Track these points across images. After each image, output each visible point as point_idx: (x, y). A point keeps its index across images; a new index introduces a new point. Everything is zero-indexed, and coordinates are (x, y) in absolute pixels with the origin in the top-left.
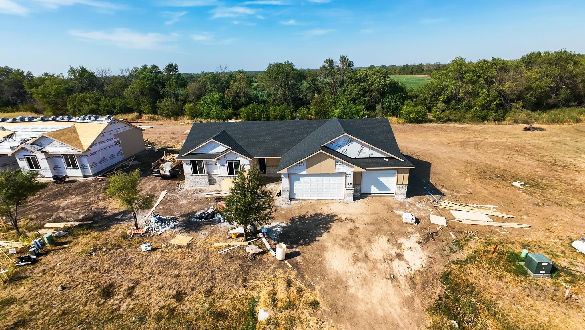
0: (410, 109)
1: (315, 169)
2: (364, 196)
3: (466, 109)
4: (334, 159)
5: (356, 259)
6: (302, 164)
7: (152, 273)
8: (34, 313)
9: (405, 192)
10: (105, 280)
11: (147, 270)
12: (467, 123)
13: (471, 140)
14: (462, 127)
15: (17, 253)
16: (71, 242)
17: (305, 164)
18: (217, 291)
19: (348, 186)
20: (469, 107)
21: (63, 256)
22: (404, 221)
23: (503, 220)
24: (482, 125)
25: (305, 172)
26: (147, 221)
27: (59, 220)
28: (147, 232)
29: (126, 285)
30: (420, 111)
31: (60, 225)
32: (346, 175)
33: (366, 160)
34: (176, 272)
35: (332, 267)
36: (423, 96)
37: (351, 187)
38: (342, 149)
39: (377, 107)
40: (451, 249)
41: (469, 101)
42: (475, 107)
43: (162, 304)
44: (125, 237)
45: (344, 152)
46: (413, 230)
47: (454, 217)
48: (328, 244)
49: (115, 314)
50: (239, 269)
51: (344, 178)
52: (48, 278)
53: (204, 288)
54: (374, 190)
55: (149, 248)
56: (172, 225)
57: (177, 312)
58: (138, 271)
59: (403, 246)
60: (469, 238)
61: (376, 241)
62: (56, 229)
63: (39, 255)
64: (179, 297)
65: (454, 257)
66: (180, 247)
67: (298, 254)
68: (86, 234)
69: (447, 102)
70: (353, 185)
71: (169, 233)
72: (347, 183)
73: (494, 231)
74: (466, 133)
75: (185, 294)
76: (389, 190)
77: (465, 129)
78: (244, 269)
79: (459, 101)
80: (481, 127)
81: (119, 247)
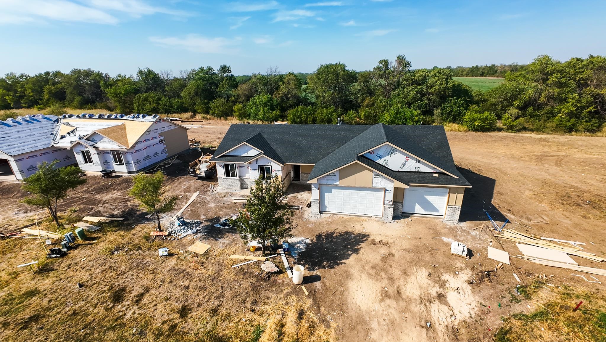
0: (475, 115)
1: (348, 181)
2: (406, 215)
3: (547, 117)
4: (372, 171)
5: (385, 295)
6: (335, 175)
7: (163, 281)
8: (49, 309)
9: (457, 216)
10: (119, 282)
11: (159, 277)
12: (548, 133)
13: (552, 154)
14: (541, 138)
15: (53, 244)
16: (100, 237)
17: (338, 175)
18: (223, 311)
19: (386, 202)
20: (552, 114)
21: (88, 252)
22: (452, 252)
23: (592, 264)
24: (568, 136)
25: (337, 183)
26: (172, 223)
27: (97, 214)
28: (169, 235)
29: (138, 290)
30: (486, 119)
31: (96, 219)
32: (385, 190)
33: (411, 174)
34: (186, 283)
35: (354, 301)
36: (493, 100)
37: (390, 205)
38: (383, 159)
39: (435, 112)
40: (514, 297)
41: (553, 107)
42: (560, 115)
43: (165, 318)
44: (147, 238)
45: (385, 163)
46: (463, 266)
47: (521, 253)
48: (354, 271)
49: (119, 321)
50: (250, 289)
51: (383, 193)
52: (71, 273)
53: (210, 306)
54: (418, 209)
55: (166, 253)
56: (195, 229)
57: (178, 329)
58: (151, 276)
59: (447, 285)
60: (540, 284)
61: (413, 273)
62: (92, 223)
63: (70, 248)
64: (184, 312)
65: (517, 308)
66: (196, 255)
67: (317, 278)
68: (115, 231)
69: (523, 108)
70: (393, 202)
71: (189, 238)
72: (386, 199)
73: (579, 278)
74: (546, 145)
75: (190, 309)
76: (437, 211)
77: (544, 140)
78: (255, 289)
79: (540, 107)
80: (567, 138)
81: (140, 248)
